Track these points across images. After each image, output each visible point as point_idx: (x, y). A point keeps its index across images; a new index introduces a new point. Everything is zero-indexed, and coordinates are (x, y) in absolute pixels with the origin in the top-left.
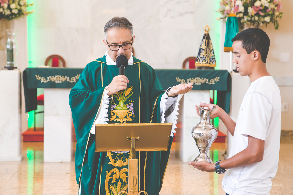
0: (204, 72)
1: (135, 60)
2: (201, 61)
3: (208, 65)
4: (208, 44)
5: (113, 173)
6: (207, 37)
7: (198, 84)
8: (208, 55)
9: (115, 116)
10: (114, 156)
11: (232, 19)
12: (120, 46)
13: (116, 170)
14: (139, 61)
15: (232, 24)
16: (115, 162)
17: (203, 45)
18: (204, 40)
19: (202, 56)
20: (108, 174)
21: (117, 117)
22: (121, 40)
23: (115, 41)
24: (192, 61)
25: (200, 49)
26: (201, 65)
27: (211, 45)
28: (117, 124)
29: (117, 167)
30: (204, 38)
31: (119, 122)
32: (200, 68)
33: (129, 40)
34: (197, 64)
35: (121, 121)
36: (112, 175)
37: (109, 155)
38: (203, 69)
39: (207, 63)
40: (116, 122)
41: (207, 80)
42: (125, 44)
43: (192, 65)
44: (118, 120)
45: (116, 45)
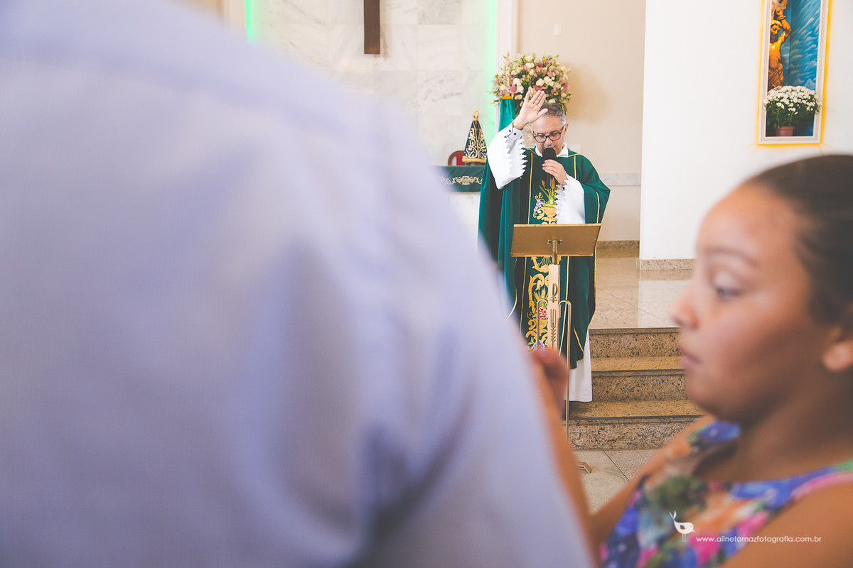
0: (474, 169)
1: (570, 153)
2: (470, 155)
3: (478, 160)
4: (478, 134)
5: (538, 279)
6: (476, 125)
7: (466, 184)
8: (479, 148)
9: (543, 214)
10: (539, 260)
11: (507, 102)
12: (547, 137)
13: (540, 276)
14: (574, 153)
15: (507, 108)
16: (540, 267)
17: (471, 135)
18: (473, 129)
19: (470, 149)
20: (532, 279)
21: (545, 216)
22: (548, 129)
23: (541, 130)
24: (459, 155)
25: (468, 140)
26: (469, 160)
27: (482, 136)
28: (544, 224)
29: (542, 273)
30: (472, 127)
31: (548, 222)
32: (469, 164)
33: (558, 129)
34: (464, 159)
35: (550, 221)
36: (536, 281)
37: (534, 258)
38: (473, 165)
39: (477, 157)
40: (544, 221)
41: (478, 179)
42: (553, 134)
43: (460, 162)
44: (546, 219)
45: (543, 135)
